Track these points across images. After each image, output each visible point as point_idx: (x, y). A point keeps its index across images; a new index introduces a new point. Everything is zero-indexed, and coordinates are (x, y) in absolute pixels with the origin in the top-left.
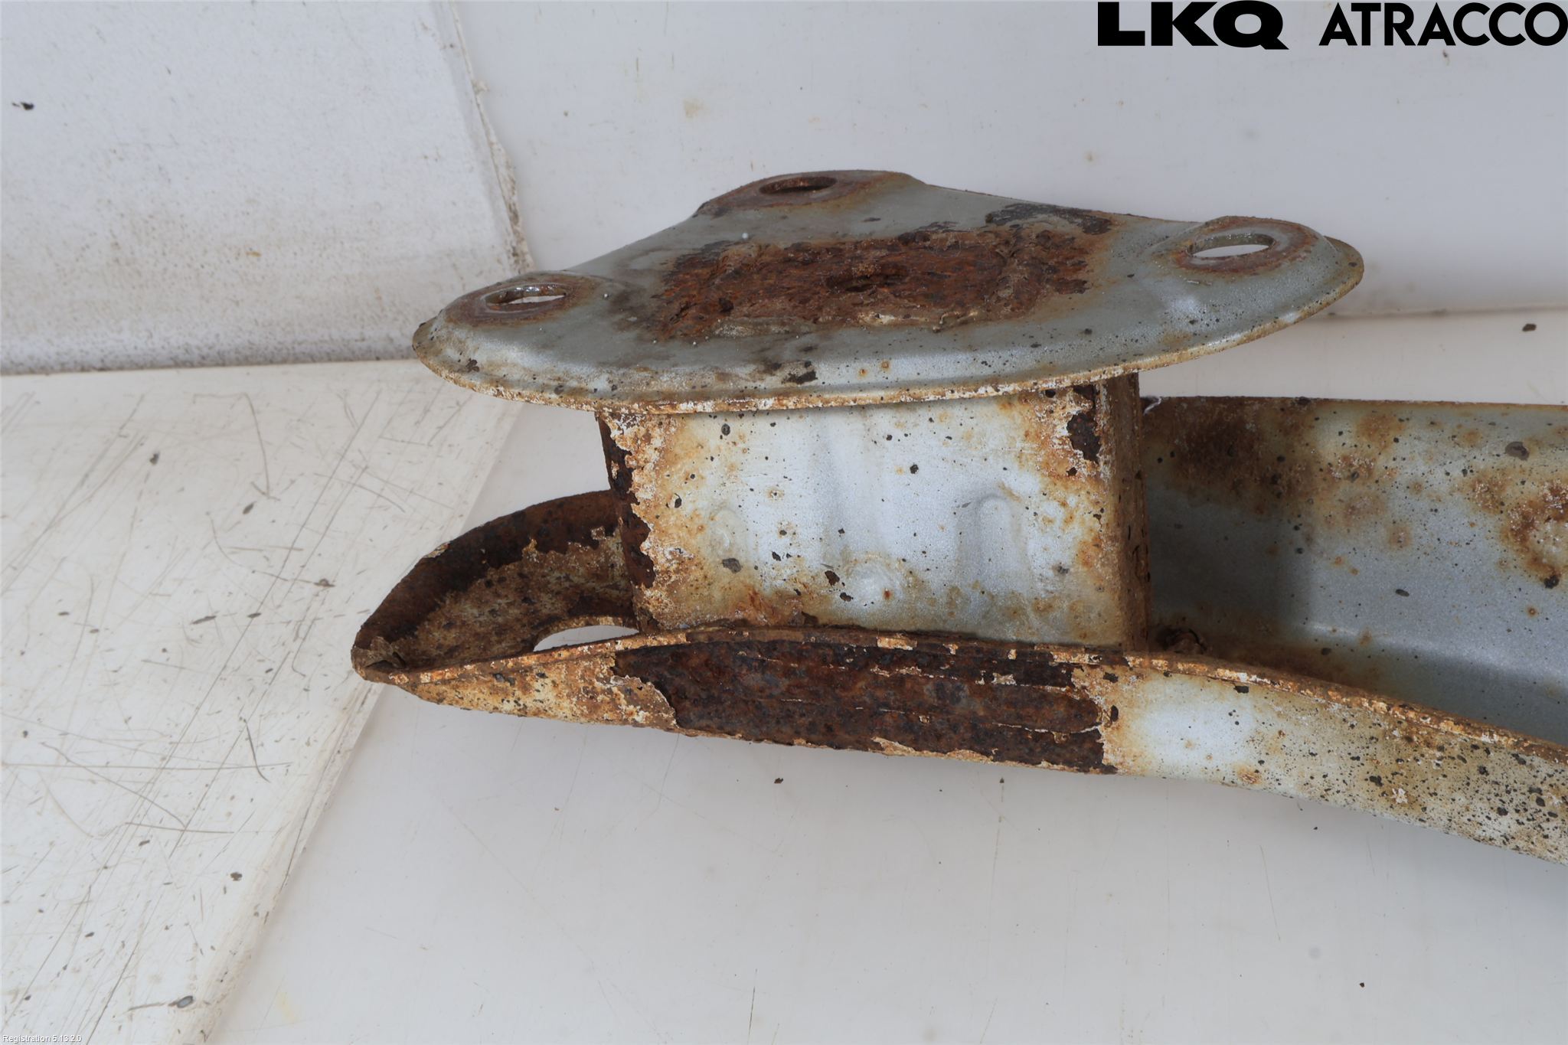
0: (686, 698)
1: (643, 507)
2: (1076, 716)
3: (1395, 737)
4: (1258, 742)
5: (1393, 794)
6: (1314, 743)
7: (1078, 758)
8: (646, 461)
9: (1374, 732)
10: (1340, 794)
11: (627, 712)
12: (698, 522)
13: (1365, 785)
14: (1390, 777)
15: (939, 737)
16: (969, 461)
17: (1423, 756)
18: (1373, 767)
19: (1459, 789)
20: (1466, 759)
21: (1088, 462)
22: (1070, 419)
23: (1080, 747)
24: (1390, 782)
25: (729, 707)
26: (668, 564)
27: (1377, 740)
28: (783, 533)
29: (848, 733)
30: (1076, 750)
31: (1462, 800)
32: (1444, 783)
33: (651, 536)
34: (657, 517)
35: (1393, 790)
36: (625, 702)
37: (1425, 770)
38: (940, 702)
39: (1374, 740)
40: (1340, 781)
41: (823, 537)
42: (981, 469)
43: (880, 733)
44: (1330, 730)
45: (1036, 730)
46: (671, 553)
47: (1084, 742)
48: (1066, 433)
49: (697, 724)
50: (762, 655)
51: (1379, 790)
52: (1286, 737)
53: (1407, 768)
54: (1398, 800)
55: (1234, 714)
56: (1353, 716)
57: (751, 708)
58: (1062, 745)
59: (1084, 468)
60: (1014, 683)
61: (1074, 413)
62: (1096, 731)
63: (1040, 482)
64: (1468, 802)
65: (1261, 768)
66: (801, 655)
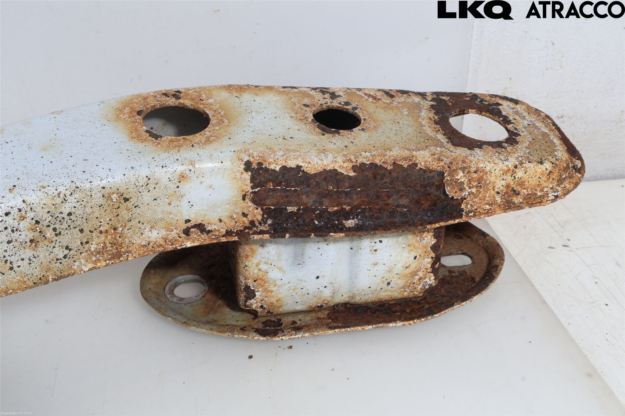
0: (436, 186)
1: (430, 256)
2: (262, 200)
3: (121, 227)
4: (180, 196)
5: (118, 197)
6: (155, 205)
7: (262, 174)
8: (423, 271)
9: (130, 224)
10: (141, 185)
11: (466, 177)
12: (410, 248)
13: (131, 195)
14: (121, 205)
15: (325, 179)
16: (295, 282)
17: (108, 224)
18: (128, 206)
19: (90, 215)
20: (89, 233)
21: (249, 285)
22: (255, 298)
23: (261, 180)
24: (120, 202)
25: (418, 184)
26: (427, 235)
27: (128, 221)
28: (375, 250)
29: (367, 176)
30: (262, 179)
31: (88, 210)
32: (97, 214)
33: (430, 245)
34: (426, 252)
35: (118, 199)
36: (465, 183)
37: (106, 217)
38: (322, 200)
39: (129, 220)
40: (142, 192)
41: (359, 249)
42: (291, 279)
43: (352, 178)
44: (149, 215)
45: (280, 188)
46: (424, 240)
47: (259, 183)
48: (257, 294)
49: (435, 173)
50: (397, 209)
51: (124, 196)
52: (167, 203)
53: (114, 214)
54: (115, 195)
55: (191, 206)
56: (140, 228)
57: (408, 184)
58: (269, 180)
59: (250, 283)
60: (288, 208)
61: (253, 300)
62: (252, 189)
63: (268, 276)
64: (85, 210)
65: (178, 184)
66: (379, 211)
